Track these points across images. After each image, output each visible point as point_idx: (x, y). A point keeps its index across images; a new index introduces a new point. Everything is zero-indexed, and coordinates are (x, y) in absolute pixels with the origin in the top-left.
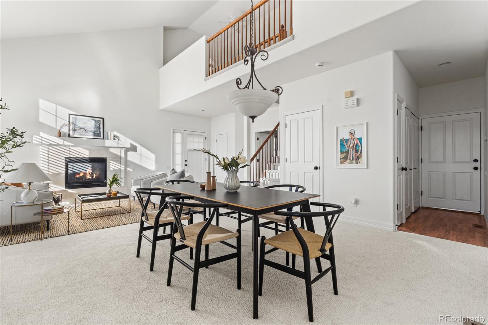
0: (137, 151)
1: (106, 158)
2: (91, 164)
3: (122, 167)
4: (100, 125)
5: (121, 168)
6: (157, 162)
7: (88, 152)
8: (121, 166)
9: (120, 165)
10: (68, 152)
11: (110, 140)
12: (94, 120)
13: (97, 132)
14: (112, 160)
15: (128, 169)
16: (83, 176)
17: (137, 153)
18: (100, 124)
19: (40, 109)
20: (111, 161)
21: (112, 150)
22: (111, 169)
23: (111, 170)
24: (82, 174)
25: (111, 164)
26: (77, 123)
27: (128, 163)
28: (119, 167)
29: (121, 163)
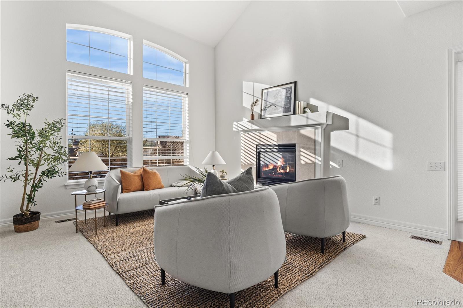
0: (348, 129)
1: (296, 144)
2: (281, 153)
3: (317, 159)
4: (291, 94)
5: (317, 161)
6: (395, 150)
7: (275, 136)
8: (316, 157)
9: (313, 156)
10: (259, 138)
11: (298, 114)
12: (284, 88)
13: (288, 105)
14: (303, 148)
15: (331, 163)
16: (273, 169)
17: (348, 133)
18: (291, 92)
19: (243, 93)
20: (302, 150)
21: (303, 131)
22: (303, 162)
23: (302, 164)
24: (271, 167)
25: (302, 153)
26: (268, 100)
27: (332, 152)
28: (313, 159)
29: (316, 152)
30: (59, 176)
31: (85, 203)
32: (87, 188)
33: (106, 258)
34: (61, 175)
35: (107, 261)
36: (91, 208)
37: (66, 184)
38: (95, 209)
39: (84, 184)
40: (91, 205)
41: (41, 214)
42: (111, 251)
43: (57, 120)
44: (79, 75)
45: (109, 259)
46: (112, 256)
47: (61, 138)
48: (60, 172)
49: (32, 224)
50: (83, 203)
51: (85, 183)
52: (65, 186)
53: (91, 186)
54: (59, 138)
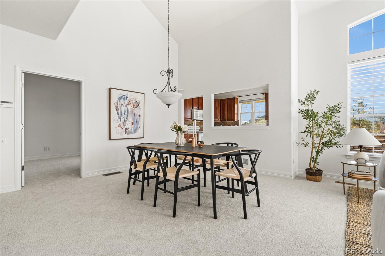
30: (337, 147)
31: (350, 172)
32: (356, 160)
33: (348, 222)
34: (338, 146)
35: (347, 225)
36: (354, 177)
37: (347, 154)
38: (358, 179)
39: (353, 156)
40: (354, 175)
41: (323, 173)
42: (358, 221)
43: (336, 104)
44: (360, 63)
45: (349, 224)
46: (355, 224)
47: (339, 118)
48: (338, 144)
49: (316, 177)
50: (349, 171)
51: (355, 155)
52: (346, 156)
53: (360, 158)
54: (337, 117)
